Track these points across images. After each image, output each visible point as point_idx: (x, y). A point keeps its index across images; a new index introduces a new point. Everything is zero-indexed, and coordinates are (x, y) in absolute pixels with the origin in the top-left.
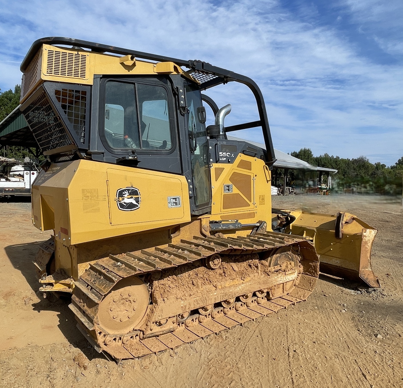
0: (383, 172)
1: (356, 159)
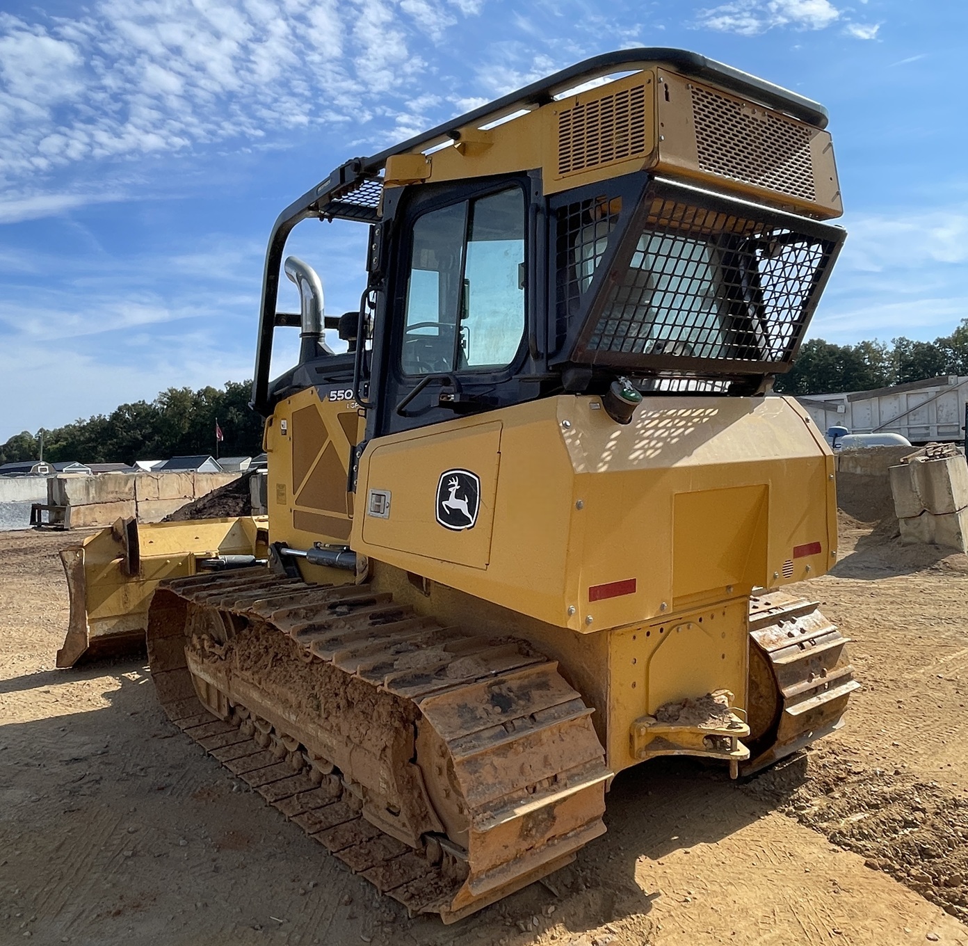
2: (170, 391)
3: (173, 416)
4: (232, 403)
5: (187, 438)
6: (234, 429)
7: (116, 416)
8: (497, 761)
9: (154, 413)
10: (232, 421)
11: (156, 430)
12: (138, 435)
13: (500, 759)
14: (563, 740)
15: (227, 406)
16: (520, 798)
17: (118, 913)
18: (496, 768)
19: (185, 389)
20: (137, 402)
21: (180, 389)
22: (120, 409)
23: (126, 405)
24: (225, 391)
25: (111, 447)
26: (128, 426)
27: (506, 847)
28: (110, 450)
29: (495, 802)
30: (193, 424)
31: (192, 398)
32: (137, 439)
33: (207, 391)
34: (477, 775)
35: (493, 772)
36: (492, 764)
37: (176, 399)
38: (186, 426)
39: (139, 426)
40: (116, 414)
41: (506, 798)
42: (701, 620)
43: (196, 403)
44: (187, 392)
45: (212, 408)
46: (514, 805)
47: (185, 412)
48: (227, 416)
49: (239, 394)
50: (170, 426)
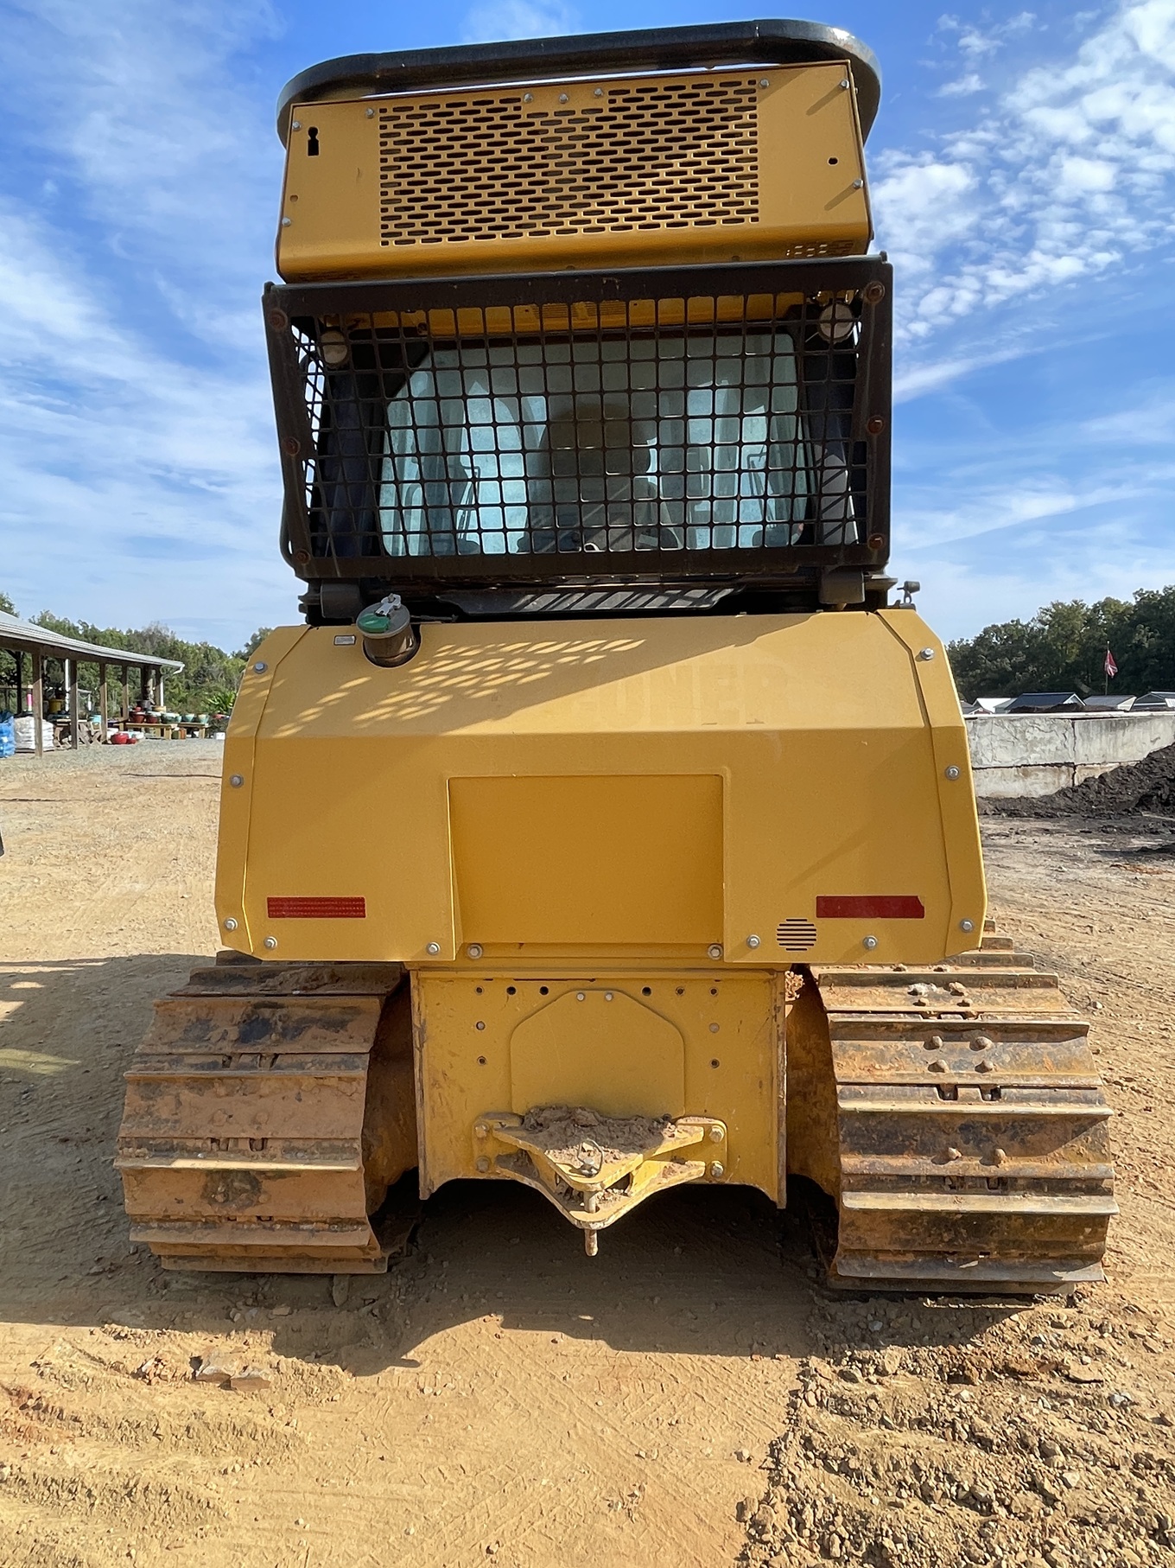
0: (225, 669)
1: (140, 630)
2: (1054, 606)
3: (1055, 640)
4: (1142, 620)
5: (1073, 669)
6: (1141, 656)
7: (980, 641)
8: (187, 1095)
9: (1033, 636)
10: (1139, 645)
11: (1032, 658)
12: (1006, 664)
13: (192, 1095)
14: (300, 1100)
15: (1133, 625)
16: (198, 1150)
17: (65, 1140)
18: (179, 1103)
19: (1075, 602)
20: (1009, 621)
21: (1068, 603)
22: (986, 631)
23: (994, 626)
24: (1134, 603)
25: (972, 680)
26: (994, 653)
27: (180, 1202)
28: (970, 683)
29: (159, 1141)
30: (1084, 650)
31: (1085, 614)
32: (1005, 669)
33: (1107, 605)
34: (151, 1102)
35: (173, 1106)
36: (177, 1096)
37: (1062, 617)
38: (1073, 653)
39: (1010, 653)
40: (981, 638)
41: (175, 1142)
42: (647, 991)
43: (1090, 621)
44: (1077, 607)
45: (1112, 628)
46: (186, 1155)
47: (1073, 633)
48: (1132, 638)
49: (1155, 607)
50: (1052, 653)
